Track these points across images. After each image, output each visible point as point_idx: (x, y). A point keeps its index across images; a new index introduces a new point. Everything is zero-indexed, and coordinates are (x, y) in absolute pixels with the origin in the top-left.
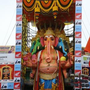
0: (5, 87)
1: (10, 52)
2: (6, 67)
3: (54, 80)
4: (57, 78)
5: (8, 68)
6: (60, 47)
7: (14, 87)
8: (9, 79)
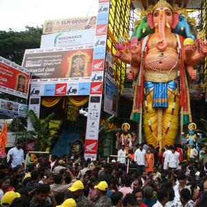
0: (75, 91)
1: (88, 27)
2: (79, 53)
3: (172, 83)
5: (82, 56)
6: (182, 28)
7: (91, 90)
8: (82, 75)
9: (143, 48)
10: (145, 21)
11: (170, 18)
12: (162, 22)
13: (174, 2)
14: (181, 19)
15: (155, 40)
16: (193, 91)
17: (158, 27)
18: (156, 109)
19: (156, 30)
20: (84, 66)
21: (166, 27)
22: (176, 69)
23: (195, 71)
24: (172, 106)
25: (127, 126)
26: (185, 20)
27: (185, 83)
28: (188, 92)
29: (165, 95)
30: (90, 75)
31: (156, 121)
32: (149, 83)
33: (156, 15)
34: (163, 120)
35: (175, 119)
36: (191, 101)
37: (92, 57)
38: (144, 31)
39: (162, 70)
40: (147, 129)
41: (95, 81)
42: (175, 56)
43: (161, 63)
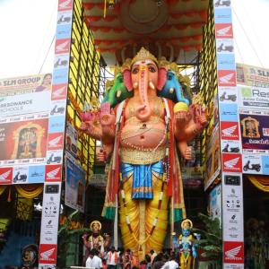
0: (24, 177)
1: (40, 89)
2: (29, 126)
4: (166, 159)
5: (33, 129)
6: (172, 90)
7: (46, 177)
8: (34, 156)
9: (118, 118)
10: (121, 80)
11: (154, 75)
12: (143, 81)
13: (160, 54)
14: (170, 77)
15: (133, 106)
16: (188, 176)
17: (138, 88)
18: (137, 201)
19: (136, 93)
20: (36, 142)
21: (149, 88)
22: (164, 146)
23: (190, 149)
24: (159, 196)
25: (97, 225)
26: (176, 78)
27: (176, 165)
28: (180, 177)
29: (148, 182)
30: (44, 156)
31: (138, 218)
32: (127, 166)
33: (136, 71)
34: (146, 217)
35: (163, 215)
36: (184, 190)
37: (46, 131)
38: (118, 95)
39: (144, 147)
40: (125, 229)
41: (51, 164)
42: (162, 127)
43: (142, 137)
